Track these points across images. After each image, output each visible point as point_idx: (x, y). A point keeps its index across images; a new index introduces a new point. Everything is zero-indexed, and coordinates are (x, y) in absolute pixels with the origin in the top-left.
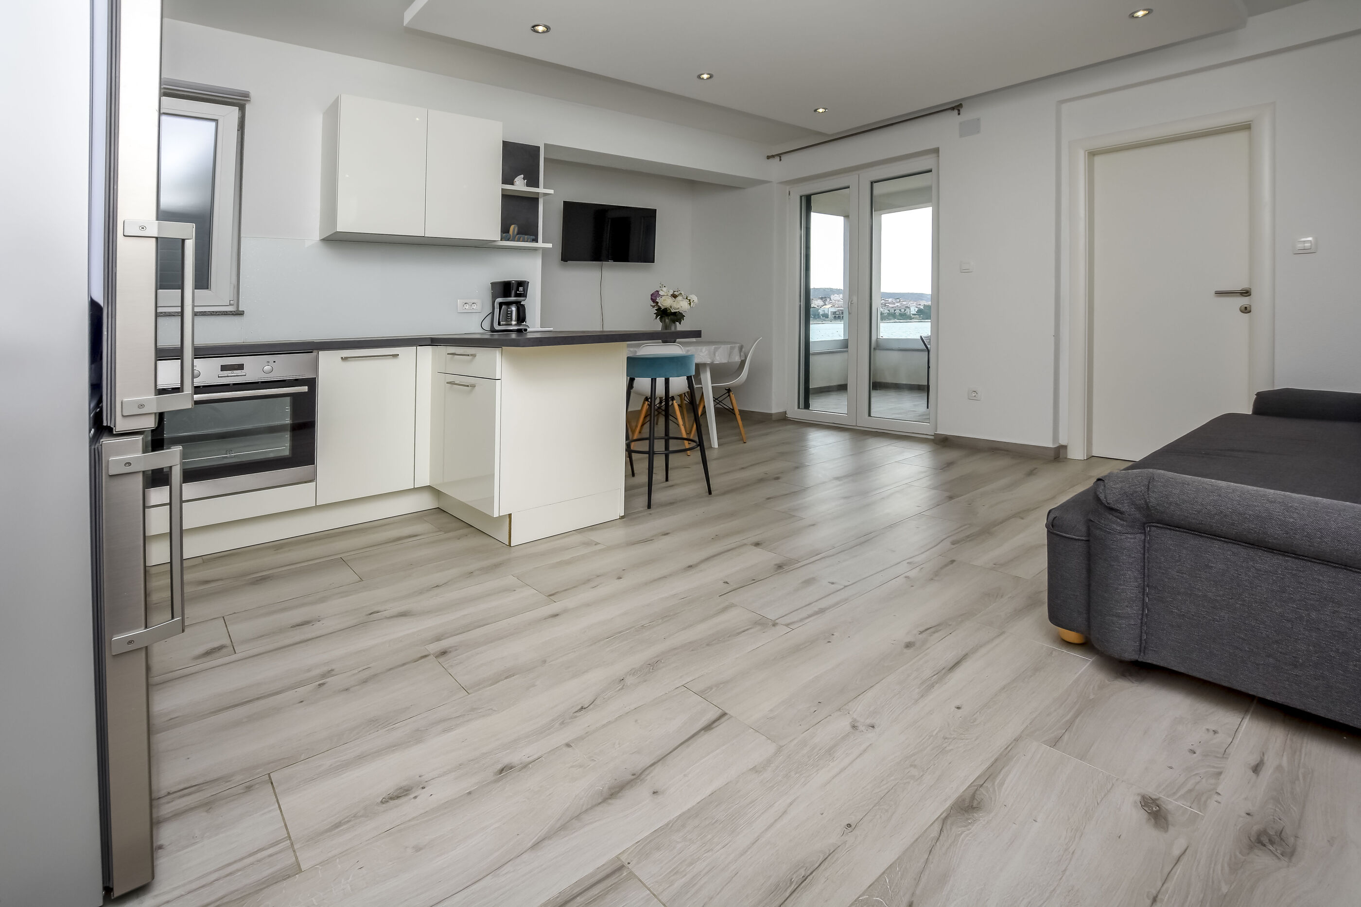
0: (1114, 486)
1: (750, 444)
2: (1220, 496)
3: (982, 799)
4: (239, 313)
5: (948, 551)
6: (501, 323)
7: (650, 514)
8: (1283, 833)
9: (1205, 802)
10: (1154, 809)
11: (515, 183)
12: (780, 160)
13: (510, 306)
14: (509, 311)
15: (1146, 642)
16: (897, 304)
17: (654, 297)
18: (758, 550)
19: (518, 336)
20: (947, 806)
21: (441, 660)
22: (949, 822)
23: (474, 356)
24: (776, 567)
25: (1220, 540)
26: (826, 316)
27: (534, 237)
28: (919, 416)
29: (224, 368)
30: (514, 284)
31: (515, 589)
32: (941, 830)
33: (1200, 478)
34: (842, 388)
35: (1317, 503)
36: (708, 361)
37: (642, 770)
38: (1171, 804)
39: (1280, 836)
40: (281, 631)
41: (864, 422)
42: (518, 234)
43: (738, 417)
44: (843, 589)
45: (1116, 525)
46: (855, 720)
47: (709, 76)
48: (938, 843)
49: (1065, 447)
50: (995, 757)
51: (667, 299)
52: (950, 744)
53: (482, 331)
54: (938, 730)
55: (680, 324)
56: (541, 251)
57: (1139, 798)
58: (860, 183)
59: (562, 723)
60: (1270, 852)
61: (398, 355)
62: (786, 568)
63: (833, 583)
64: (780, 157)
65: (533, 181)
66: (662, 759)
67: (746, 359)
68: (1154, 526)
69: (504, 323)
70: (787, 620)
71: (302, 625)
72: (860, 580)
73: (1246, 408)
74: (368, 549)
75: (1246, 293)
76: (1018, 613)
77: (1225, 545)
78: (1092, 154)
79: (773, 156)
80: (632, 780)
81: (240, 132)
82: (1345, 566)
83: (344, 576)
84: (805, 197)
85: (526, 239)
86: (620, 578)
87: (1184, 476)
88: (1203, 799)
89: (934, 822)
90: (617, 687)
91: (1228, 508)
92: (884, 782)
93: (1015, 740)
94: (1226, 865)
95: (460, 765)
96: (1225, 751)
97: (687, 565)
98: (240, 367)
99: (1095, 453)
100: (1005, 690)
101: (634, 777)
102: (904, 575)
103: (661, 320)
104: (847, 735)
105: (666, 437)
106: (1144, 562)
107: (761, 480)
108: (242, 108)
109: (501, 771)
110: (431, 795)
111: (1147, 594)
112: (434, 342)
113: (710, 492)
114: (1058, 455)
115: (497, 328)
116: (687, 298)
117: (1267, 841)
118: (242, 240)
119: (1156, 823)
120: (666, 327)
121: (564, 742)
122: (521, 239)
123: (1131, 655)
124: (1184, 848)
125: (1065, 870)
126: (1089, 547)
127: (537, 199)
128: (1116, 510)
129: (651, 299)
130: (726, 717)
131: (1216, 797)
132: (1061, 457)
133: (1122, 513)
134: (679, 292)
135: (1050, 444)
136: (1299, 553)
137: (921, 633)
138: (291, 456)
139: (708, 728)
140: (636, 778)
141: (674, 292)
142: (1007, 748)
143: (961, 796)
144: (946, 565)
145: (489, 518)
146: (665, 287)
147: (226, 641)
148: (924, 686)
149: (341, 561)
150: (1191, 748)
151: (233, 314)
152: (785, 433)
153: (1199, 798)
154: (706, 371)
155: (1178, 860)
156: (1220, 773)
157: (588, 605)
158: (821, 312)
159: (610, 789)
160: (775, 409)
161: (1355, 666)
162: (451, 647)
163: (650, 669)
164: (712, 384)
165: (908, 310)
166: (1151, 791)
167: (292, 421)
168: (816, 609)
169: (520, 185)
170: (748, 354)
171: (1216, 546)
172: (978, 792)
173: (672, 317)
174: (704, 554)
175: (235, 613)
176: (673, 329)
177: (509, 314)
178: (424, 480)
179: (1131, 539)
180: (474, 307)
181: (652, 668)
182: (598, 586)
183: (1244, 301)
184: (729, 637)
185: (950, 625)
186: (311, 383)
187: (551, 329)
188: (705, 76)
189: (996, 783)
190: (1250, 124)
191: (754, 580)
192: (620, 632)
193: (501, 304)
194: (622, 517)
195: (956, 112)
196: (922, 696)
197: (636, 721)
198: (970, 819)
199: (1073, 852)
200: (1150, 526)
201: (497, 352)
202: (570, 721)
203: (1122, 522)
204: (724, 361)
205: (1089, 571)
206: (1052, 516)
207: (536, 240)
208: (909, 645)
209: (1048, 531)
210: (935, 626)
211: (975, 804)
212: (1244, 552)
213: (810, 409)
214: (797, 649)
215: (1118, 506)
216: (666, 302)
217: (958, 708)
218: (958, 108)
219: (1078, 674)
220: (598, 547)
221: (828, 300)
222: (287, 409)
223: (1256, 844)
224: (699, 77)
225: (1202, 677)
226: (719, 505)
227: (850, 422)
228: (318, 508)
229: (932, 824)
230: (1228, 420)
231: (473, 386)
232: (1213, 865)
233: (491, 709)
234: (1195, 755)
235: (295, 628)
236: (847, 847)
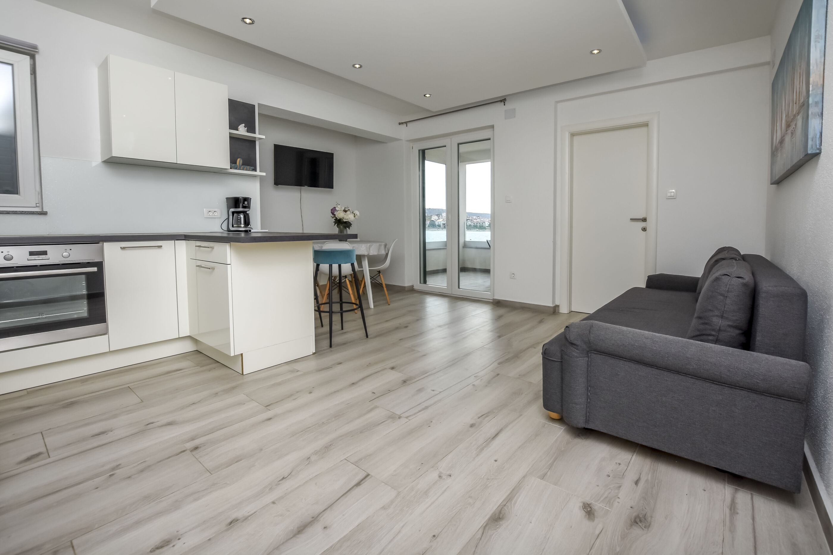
0: (573, 331)
1: (392, 305)
2: (623, 335)
3: (505, 513)
4: (43, 213)
5: (496, 368)
6: (234, 226)
7: (331, 351)
8: (646, 516)
9: (613, 503)
10: (589, 509)
11: (239, 130)
12: (407, 126)
13: (240, 214)
14: (239, 218)
15: (589, 417)
16: (478, 220)
17: (333, 211)
18: (393, 372)
19: (245, 235)
20: (486, 519)
21: (194, 453)
22: (487, 528)
23: (212, 248)
24: (402, 382)
25: (623, 360)
26: (439, 226)
27: (253, 168)
28: (486, 288)
29: (32, 253)
30: (241, 200)
31: (244, 403)
32: (483, 533)
33: (614, 325)
34: (444, 271)
35: (666, 338)
36: (366, 253)
37: (318, 514)
38: (597, 506)
39: (645, 517)
40: (84, 439)
41: (456, 292)
42: (243, 165)
43: (385, 289)
44: (439, 393)
45: (575, 353)
46: (441, 473)
47: (359, 66)
48: (481, 541)
49: (557, 306)
50: (513, 488)
51: (340, 213)
52: (490, 483)
53: (222, 231)
54: (484, 475)
55: (349, 229)
56: (259, 177)
57: (581, 504)
58: (452, 143)
59: (271, 489)
60: (639, 527)
61: (162, 246)
62: (408, 382)
63: (433, 391)
64: (407, 124)
65: (251, 128)
66: (330, 506)
67: (388, 252)
68: (592, 353)
69: (236, 226)
70: (407, 414)
71: (99, 435)
72: (448, 388)
73: (642, 284)
74: (147, 380)
75: (644, 220)
76: (529, 403)
77: (625, 362)
78: (573, 135)
79: (402, 123)
80: (313, 521)
81: (33, 76)
82: (678, 372)
83: (131, 399)
84: (422, 151)
85: (248, 169)
86: (310, 393)
87: (607, 324)
88: (612, 502)
89: (479, 529)
90: (306, 463)
91: (627, 342)
92: (454, 508)
93: (523, 477)
94: (619, 536)
95: (204, 521)
96: (623, 474)
97: (351, 383)
98: (45, 253)
99: (573, 309)
100: (520, 448)
101: (313, 519)
102: (472, 384)
103: (338, 226)
104: (436, 482)
105: (341, 302)
106: (588, 373)
107: (397, 328)
108: (33, 57)
109: (231, 523)
110: (184, 543)
111: (590, 391)
112: (187, 237)
113: (367, 336)
114: (554, 311)
115: (232, 229)
116: (353, 213)
117: (639, 521)
118: (42, 158)
119: (589, 517)
120: (341, 231)
121: (271, 501)
122: (245, 168)
123: (582, 425)
124: (601, 529)
125: (544, 549)
126: (562, 365)
127: (255, 141)
128: (574, 344)
129: (331, 212)
130: (369, 477)
131: (618, 500)
132: (556, 312)
133: (577, 346)
134: (348, 209)
135: (550, 305)
136: (658, 366)
137: (479, 418)
138: (88, 317)
139: (358, 484)
140: (315, 519)
141: (345, 208)
142: (519, 482)
143: (494, 512)
144: (494, 377)
145: (228, 357)
146: (339, 205)
147: (43, 449)
148: (478, 450)
149: (129, 389)
150: (608, 474)
151: (39, 214)
152: (411, 299)
153: (609, 501)
154: (365, 260)
155: (598, 536)
156: (620, 487)
157: (290, 411)
158: (437, 224)
159: (298, 528)
160: (407, 284)
161: (681, 425)
162: (201, 444)
163: (326, 450)
164: (369, 268)
165: (484, 224)
166: (588, 500)
167: (88, 292)
168: (423, 407)
169: (242, 131)
170: (390, 247)
171: (621, 363)
172: (503, 509)
173: (344, 224)
174: (361, 375)
175: (50, 429)
176: (345, 233)
177: (239, 219)
178: (185, 332)
179: (582, 360)
180: (216, 214)
181: (327, 449)
182: (297, 398)
183: (643, 224)
184: (374, 426)
185: (494, 412)
186: (100, 265)
187: (267, 231)
188: (357, 66)
189: (512, 503)
190: (648, 123)
191: (389, 390)
192: (309, 428)
193: (233, 213)
194: (314, 354)
195: (503, 103)
196: (477, 455)
197: (316, 484)
198: (498, 525)
199: (548, 538)
200: (591, 353)
201: (227, 245)
202: (275, 487)
203: (578, 351)
204: (376, 253)
205: (562, 379)
206: (545, 348)
207: (255, 170)
208: (472, 426)
209: (543, 357)
210: (486, 414)
211: (501, 517)
212: (633, 366)
213: (427, 284)
214: (411, 432)
215: (575, 342)
216: (340, 215)
217: (496, 461)
218: (504, 101)
219: (557, 437)
220: (299, 373)
221: (441, 216)
222: (84, 283)
223: (634, 523)
224: (354, 66)
225: (614, 435)
226: (373, 344)
227: (449, 292)
228: (111, 352)
229: (478, 530)
230: (634, 292)
231: (213, 269)
232: (613, 537)
233: (226, 483)
234: (609, 477)
235: (94, 437)
236: (432, 548)
